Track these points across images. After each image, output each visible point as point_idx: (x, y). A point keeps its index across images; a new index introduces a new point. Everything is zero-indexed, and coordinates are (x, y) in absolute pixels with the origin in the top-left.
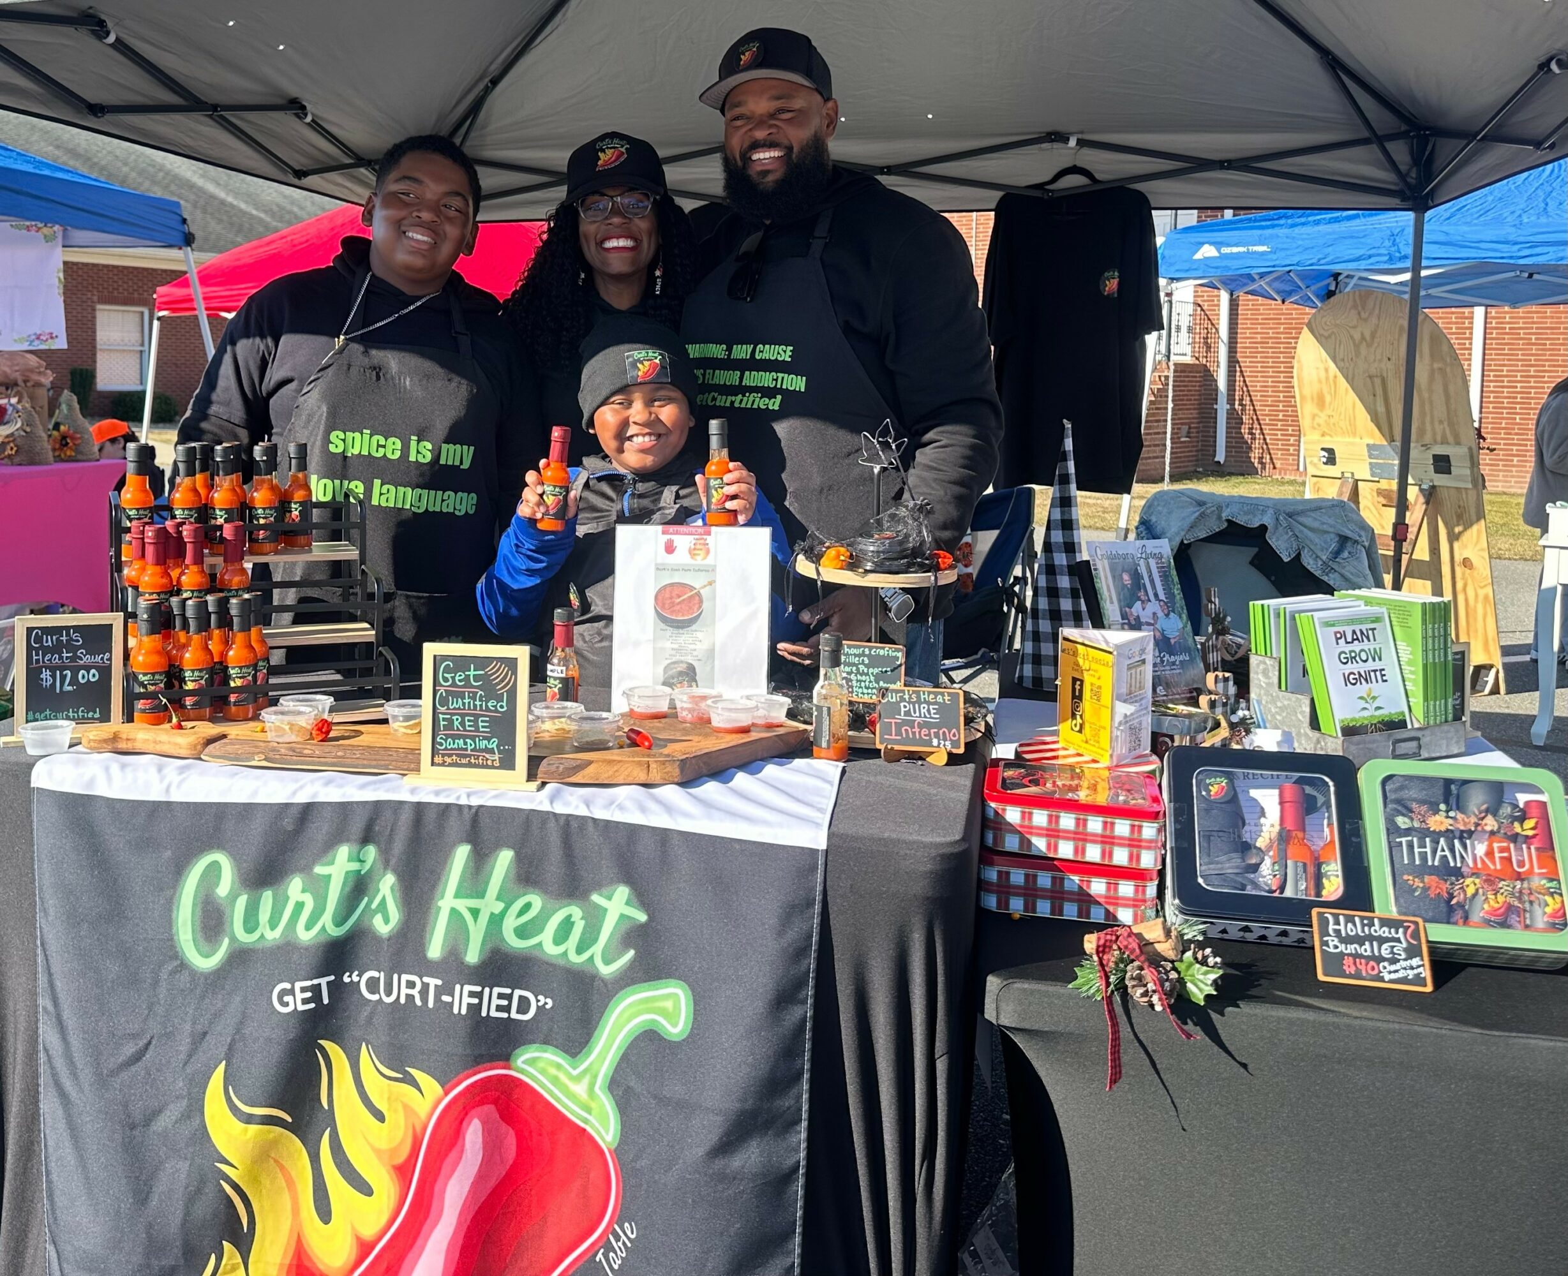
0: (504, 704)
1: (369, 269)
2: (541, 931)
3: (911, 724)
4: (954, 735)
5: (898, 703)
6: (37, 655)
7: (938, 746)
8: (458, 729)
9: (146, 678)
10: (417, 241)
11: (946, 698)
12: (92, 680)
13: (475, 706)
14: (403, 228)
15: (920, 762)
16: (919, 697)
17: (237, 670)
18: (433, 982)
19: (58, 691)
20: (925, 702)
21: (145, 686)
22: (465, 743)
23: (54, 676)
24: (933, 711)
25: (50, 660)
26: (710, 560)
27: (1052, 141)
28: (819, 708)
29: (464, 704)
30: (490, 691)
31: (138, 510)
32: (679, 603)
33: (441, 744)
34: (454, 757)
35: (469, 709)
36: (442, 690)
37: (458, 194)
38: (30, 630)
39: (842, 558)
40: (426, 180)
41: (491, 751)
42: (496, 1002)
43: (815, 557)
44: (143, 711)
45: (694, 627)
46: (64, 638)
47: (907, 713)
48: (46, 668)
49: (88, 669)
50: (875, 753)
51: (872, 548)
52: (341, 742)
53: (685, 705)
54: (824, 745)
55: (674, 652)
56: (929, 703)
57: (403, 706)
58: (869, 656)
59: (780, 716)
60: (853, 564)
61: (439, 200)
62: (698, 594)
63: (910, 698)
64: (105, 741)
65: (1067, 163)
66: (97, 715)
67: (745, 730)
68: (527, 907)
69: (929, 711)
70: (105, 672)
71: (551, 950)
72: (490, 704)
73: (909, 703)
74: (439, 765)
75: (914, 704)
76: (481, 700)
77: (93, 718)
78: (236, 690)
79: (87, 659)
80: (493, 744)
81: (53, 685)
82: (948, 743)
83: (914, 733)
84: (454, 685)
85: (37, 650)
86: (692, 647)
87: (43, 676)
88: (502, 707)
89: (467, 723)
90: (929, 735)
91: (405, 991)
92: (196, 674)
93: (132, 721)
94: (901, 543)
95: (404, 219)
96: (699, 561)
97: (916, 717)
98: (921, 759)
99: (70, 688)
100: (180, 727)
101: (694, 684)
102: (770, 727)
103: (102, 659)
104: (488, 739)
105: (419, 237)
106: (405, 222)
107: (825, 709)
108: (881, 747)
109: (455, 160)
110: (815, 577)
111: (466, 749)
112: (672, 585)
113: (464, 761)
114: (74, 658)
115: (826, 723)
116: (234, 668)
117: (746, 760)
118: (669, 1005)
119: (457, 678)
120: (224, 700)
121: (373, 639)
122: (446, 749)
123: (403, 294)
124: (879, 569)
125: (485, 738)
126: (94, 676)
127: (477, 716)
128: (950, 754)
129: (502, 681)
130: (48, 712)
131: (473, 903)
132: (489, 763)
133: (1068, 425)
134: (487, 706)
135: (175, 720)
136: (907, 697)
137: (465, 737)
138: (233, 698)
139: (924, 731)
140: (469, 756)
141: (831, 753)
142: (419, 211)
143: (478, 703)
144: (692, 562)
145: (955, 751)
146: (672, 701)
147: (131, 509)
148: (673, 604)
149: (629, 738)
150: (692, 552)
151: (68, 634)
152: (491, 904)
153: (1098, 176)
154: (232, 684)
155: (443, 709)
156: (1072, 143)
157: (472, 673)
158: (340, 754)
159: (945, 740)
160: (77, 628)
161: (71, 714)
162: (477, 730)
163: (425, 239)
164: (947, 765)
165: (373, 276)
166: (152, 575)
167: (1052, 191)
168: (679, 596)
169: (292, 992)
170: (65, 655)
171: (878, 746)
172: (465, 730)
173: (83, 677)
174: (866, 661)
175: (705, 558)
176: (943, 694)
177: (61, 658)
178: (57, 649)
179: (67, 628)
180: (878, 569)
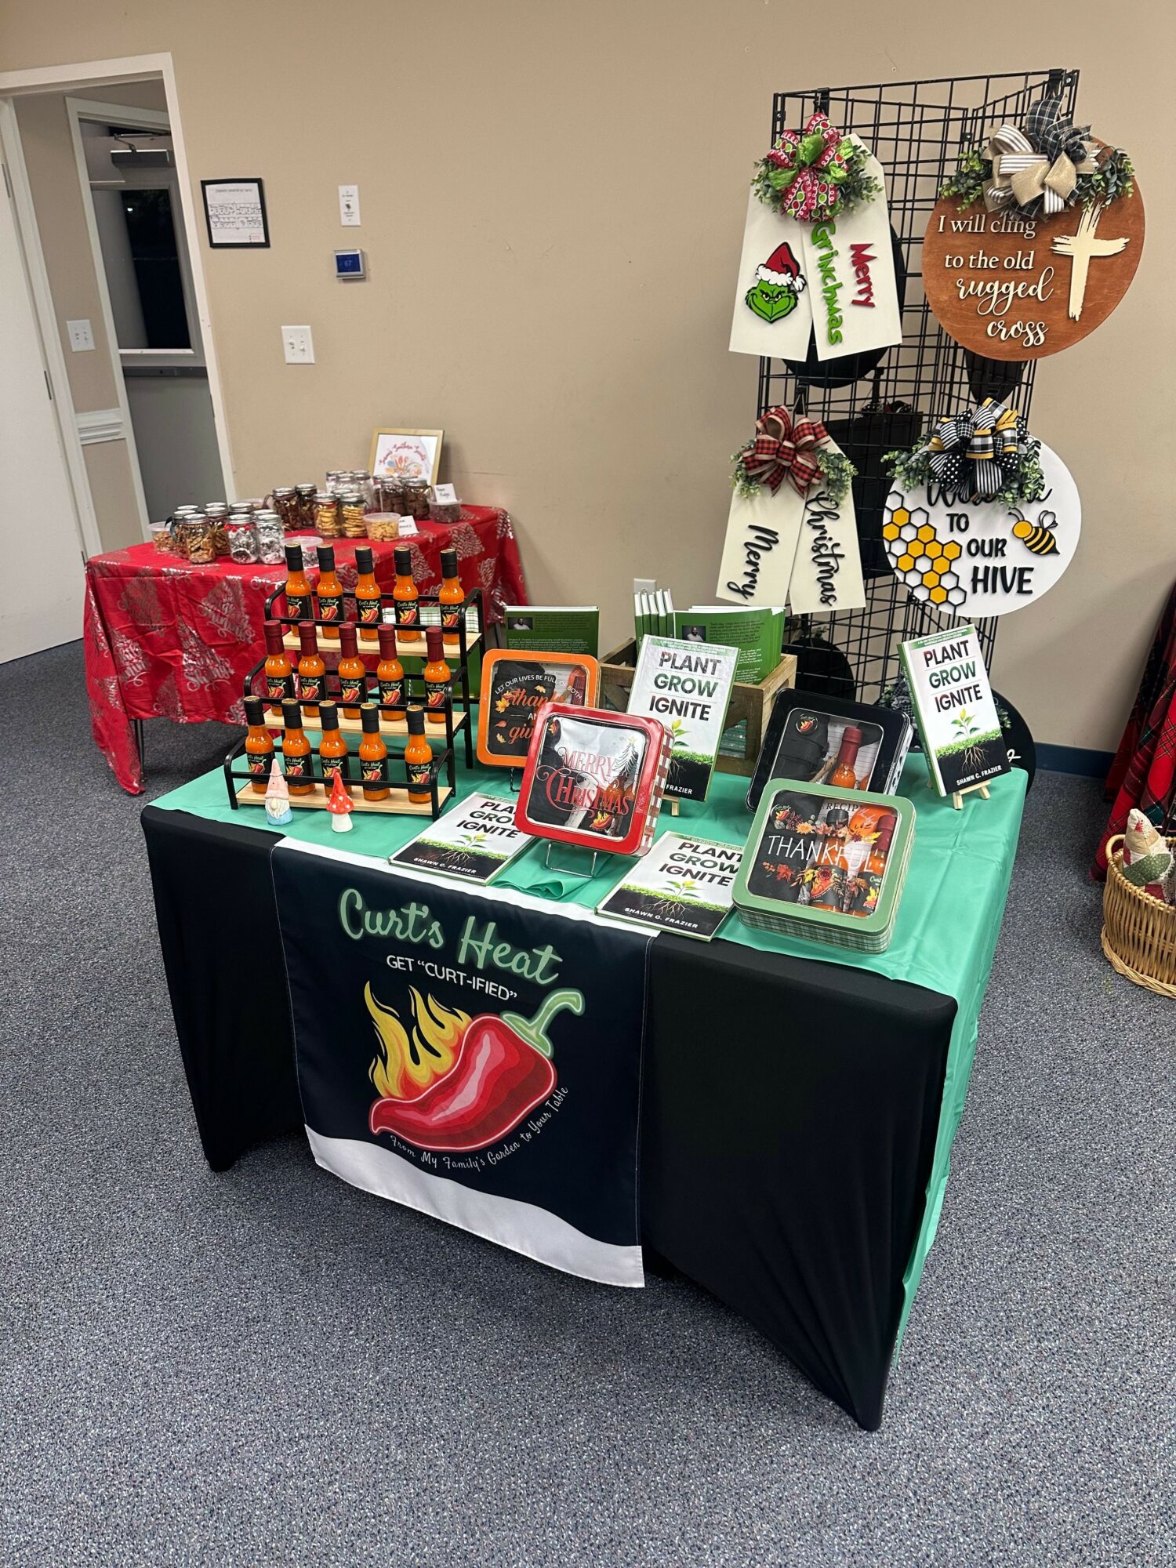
2: (511, 961)
18: (462, 974)
42: (491, 989)
68: (504, 949)
71: (516, 970)
91: (448, 976)
118: (575, 999)
131: (480, 944)
152: (486, 945)
169: (396, 960)
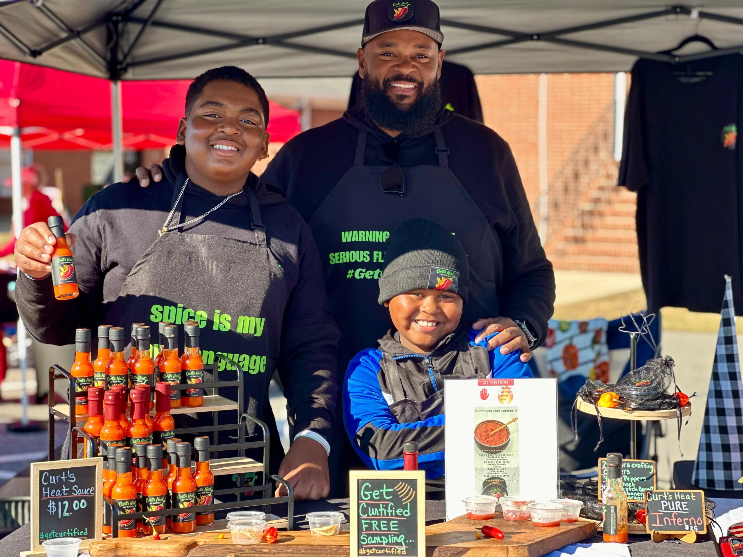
0: (408, 511)
1: (186, 176)
3: (670, 515)
4: (699, 522)
5: (659, 501)
6: (46, 490)
7: (689, 530)
8: (376, 530)
9: (125, 504)
10: (224, 151)
11: (693, 496)
12: (82, 507)
13: (387, 513)
14: (211, 143)
15: (677, 542)
16: (673, 497)
17: (184, 496)
19: (60, 516)
20: (678, 500)
21: (124, 510)
22: (381, 539)
23: (57, 506)
24: (684, 506)
25: (54, 494)
26: (513, 404)
27: (676, 13)
28: (608, 507)
29: (379, 512)
30: (398, 502)
31: (86, 378)
32: (492, 435)
33: (364, 541)
34: (374, 549)
35: (383, 515)
36: (363, 504)
37: (251, 110)
38: (42, 472)
39: (615, 400)
40: (225, 103)
41: (400, 544)
43: (593, 399)
44: (123, 528)
45: (504, 452)
46: (64, 478)
47: (667, 508)
48: (52, 500)
49: (79, 499)
50: (647, 537)
51: (634, 393)
52: (286, 543)
53: (511, 509)
54: (613, 532)
55: (490, 471)
56: (681, 501)
57: (320, 516)
58: (630, 469)
59: (576, 514)
60: (622, 404)
61: (238, 117)
62: (506, 428)
63: (668, 497)
64: (110, 550)
65: (690, 32)
66: (86, 533)
67: (556, 525)
69: (681, 506)
70: (91, 501)
72: (398, 512)
73: (667, 501)
74: (363, 555)
75: (670, 501)
76: (391, 509)
77: (83, 536)
78: (184, 510)
79: (79, 492)
80: (401, 539)
81: (57, 512)
82: (695, 527)
83: (672, 522)
84: (372, 499)
85: (46, 487)
86: (503, 466)
87: (50, 506)
88: (406, 513)
89: (382, 526)
90: (682, 522)
92: (158, 499)
93: (117, 536)
94: (656, 388)
95: (212, 135)
96: (506, 404)
97: (672, 510)
98: (676, 539)
99: (68, 514)
100: (158, 538)
101: (505, 494)
102: (571, 521)
103: (89, 492)
104: (398, 536)
105: (225, 148)
106: (213, 138)
107: (613, 507)
108: (651, 533)
109: (246, 84)
110: (595, 413)
111: (382, 544)
112: (487, 422)
113: (381, 552)
114: (70, 492)
115: (613, 517)
116: (182, 494)
117: (563, 545)
119: (374, 495)
120: (175, 518)
121: (262, 470)
122: (368, 544)
123: (214, 195)
124: (642, 407)
125: (395, 535)
126: (83, 504)
127: (389, 520)
128: (698, 535)
129: (406, 495)
130: (53, 533)
132: (399, 552)
133: (728, 279)
134: (396, 513)
135: (155, 533)
136: (665, 497)
137: (380, 535)
138: (181, 517)
139: (679, 520)
140: (385, 548)
141: (617, 538)
142: (222, 127)
143: (389, 511)
144: (501, 405)
145: (701, 533)
146: (499, 506)
147: (81, 378)
148: (488, 436)
149: (483, 532)
150: (501, 398)
151: (66, 474)
153: (717, 44)
154: (181, 506)
155: (365, 516)
156: (695, 14)
157: (384, 490)
158: (289, 551)
159: (693, 525)
160: (72, 470)
161: (68, 533)
162: (389, 530)
163: (230, 148)
164: (696, 542)
165: (190, 181)
166: (111, 428)
167: (679, 57)
168: (492, 430)
170: (64, 490)
171: (648, 532)
172: (381, 530)
173: (77, 505)
174: (629, 472)
175: (509, 403)
176: (690, 494)
177: (62, 492)
178: (59, 486)
179: (66, 470)
180: (640, 407)
